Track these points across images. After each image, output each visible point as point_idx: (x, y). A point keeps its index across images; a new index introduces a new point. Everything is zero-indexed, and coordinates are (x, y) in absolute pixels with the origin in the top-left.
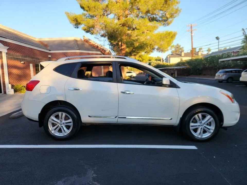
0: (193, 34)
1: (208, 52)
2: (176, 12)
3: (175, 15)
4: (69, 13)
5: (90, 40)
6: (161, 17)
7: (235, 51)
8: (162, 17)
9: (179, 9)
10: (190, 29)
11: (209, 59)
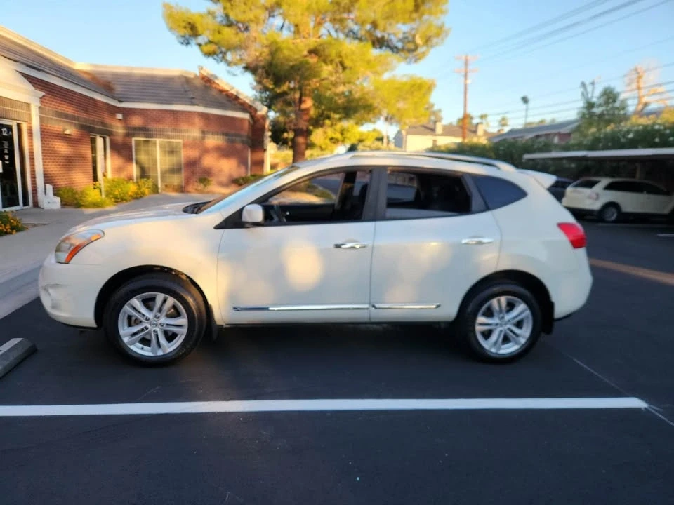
0: (469, 82)
1: (500, 128)
2: (438, 35)
3: (435, 40)
4: (171, 7)
5: (216, 78)
6: (400, 40)
7: (563, 131)
8: (404, 39)
9: (447, 26)
10: (463, 68)
11: (502, 148)
